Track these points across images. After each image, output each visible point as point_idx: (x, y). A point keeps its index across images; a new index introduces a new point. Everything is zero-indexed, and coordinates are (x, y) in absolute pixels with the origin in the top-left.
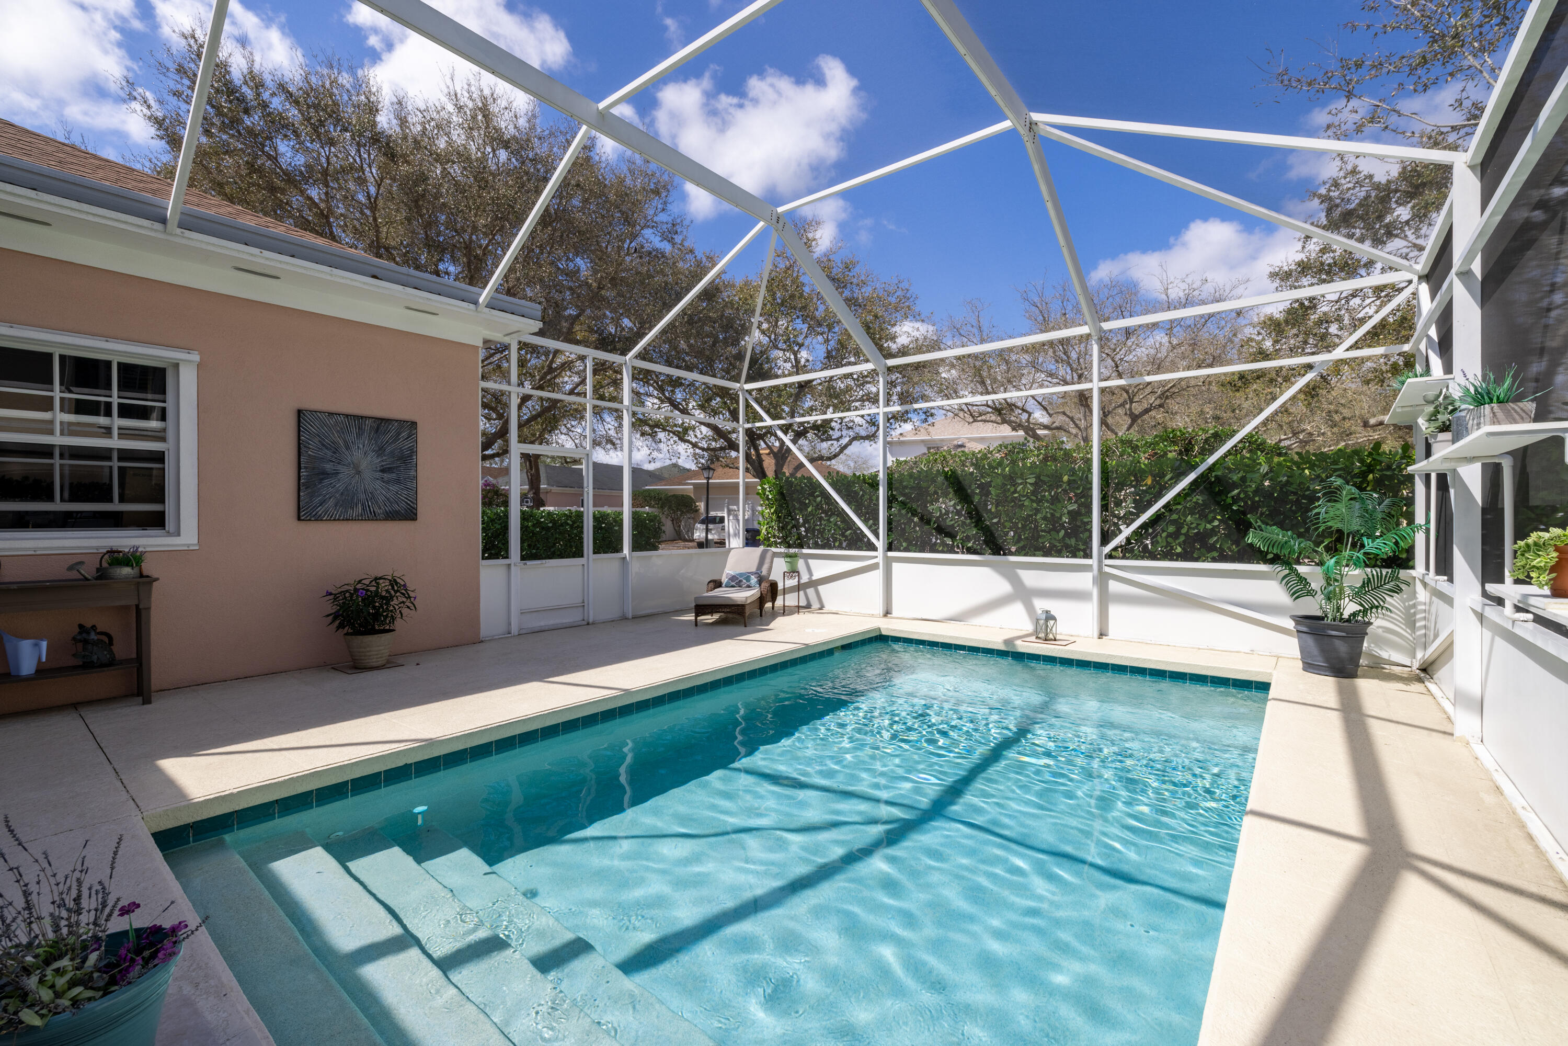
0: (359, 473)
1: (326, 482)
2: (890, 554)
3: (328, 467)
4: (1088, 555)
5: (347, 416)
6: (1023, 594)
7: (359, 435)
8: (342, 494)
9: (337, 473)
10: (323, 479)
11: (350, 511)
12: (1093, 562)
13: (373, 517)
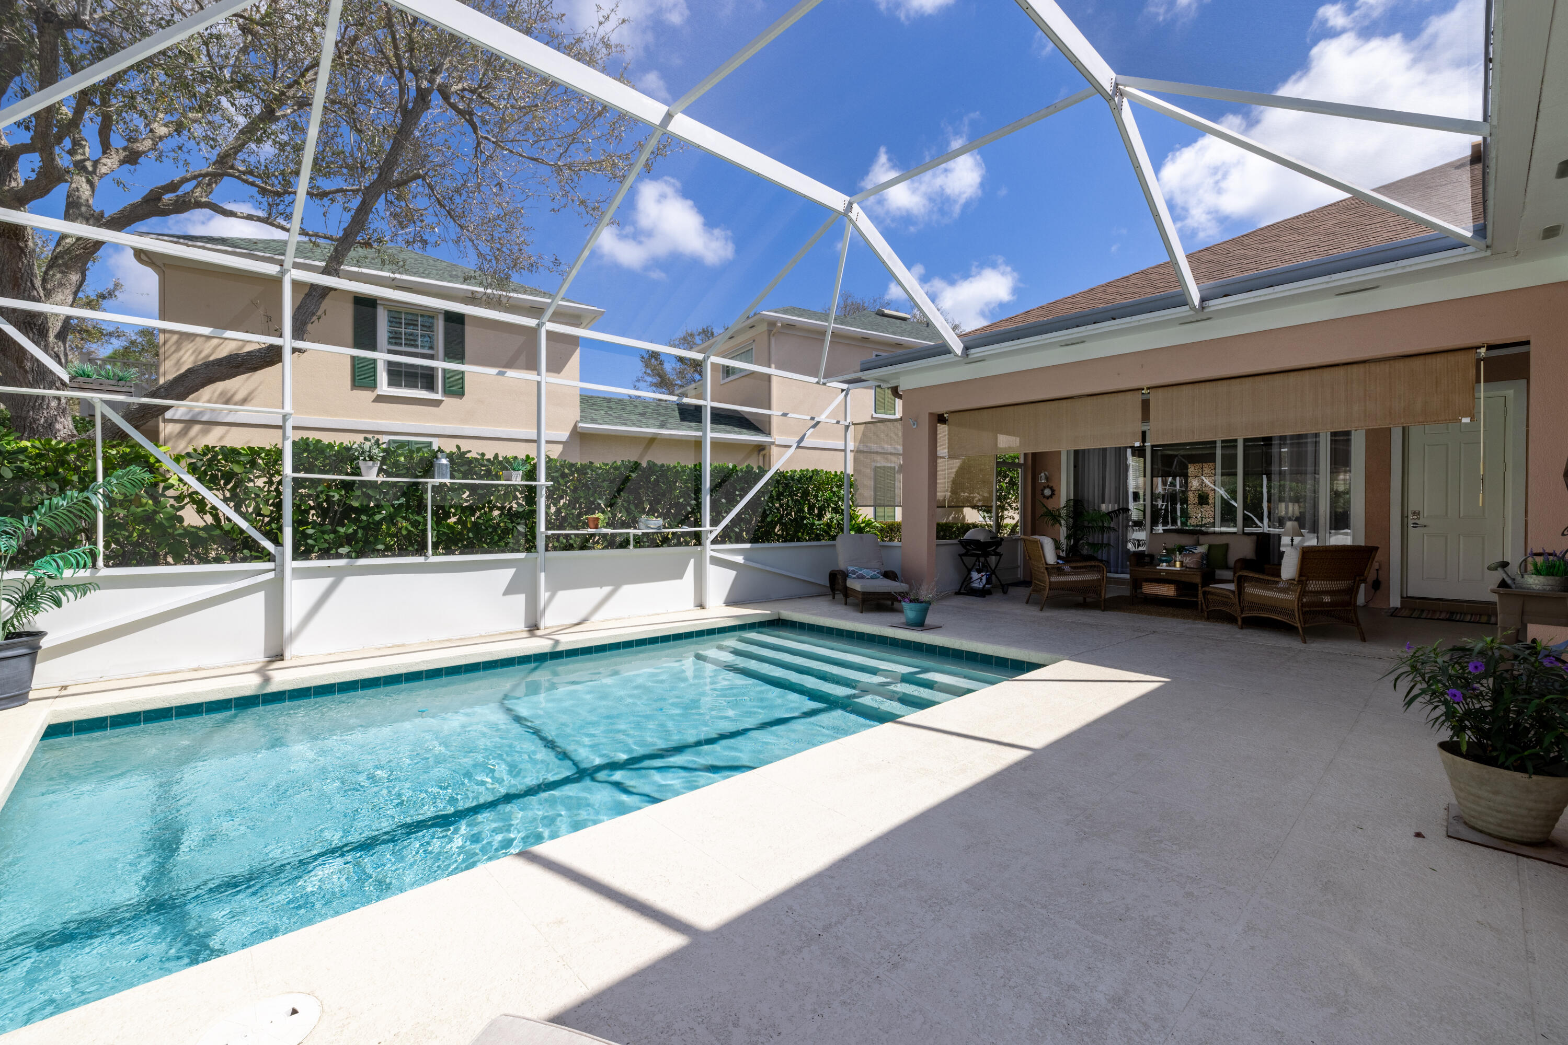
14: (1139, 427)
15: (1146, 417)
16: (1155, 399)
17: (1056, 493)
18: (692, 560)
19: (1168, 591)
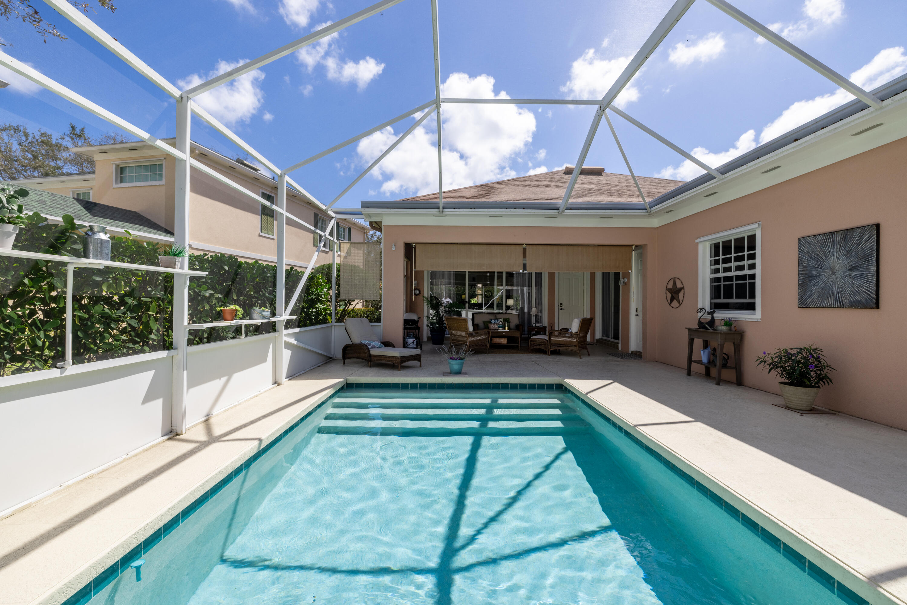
0: (834, 273)
1: (813, 282)
3: (814, 272)
5: (824, 234)
7: (833, 246)
8: (822, 289)
9: (819, 275)
11: (826, 301)
13: (841, 305)
14: (521, 261)
15: (524, 257)
16: (529, 250)
17: (421, 292)
18: (271, 344)
19: (504, 341)
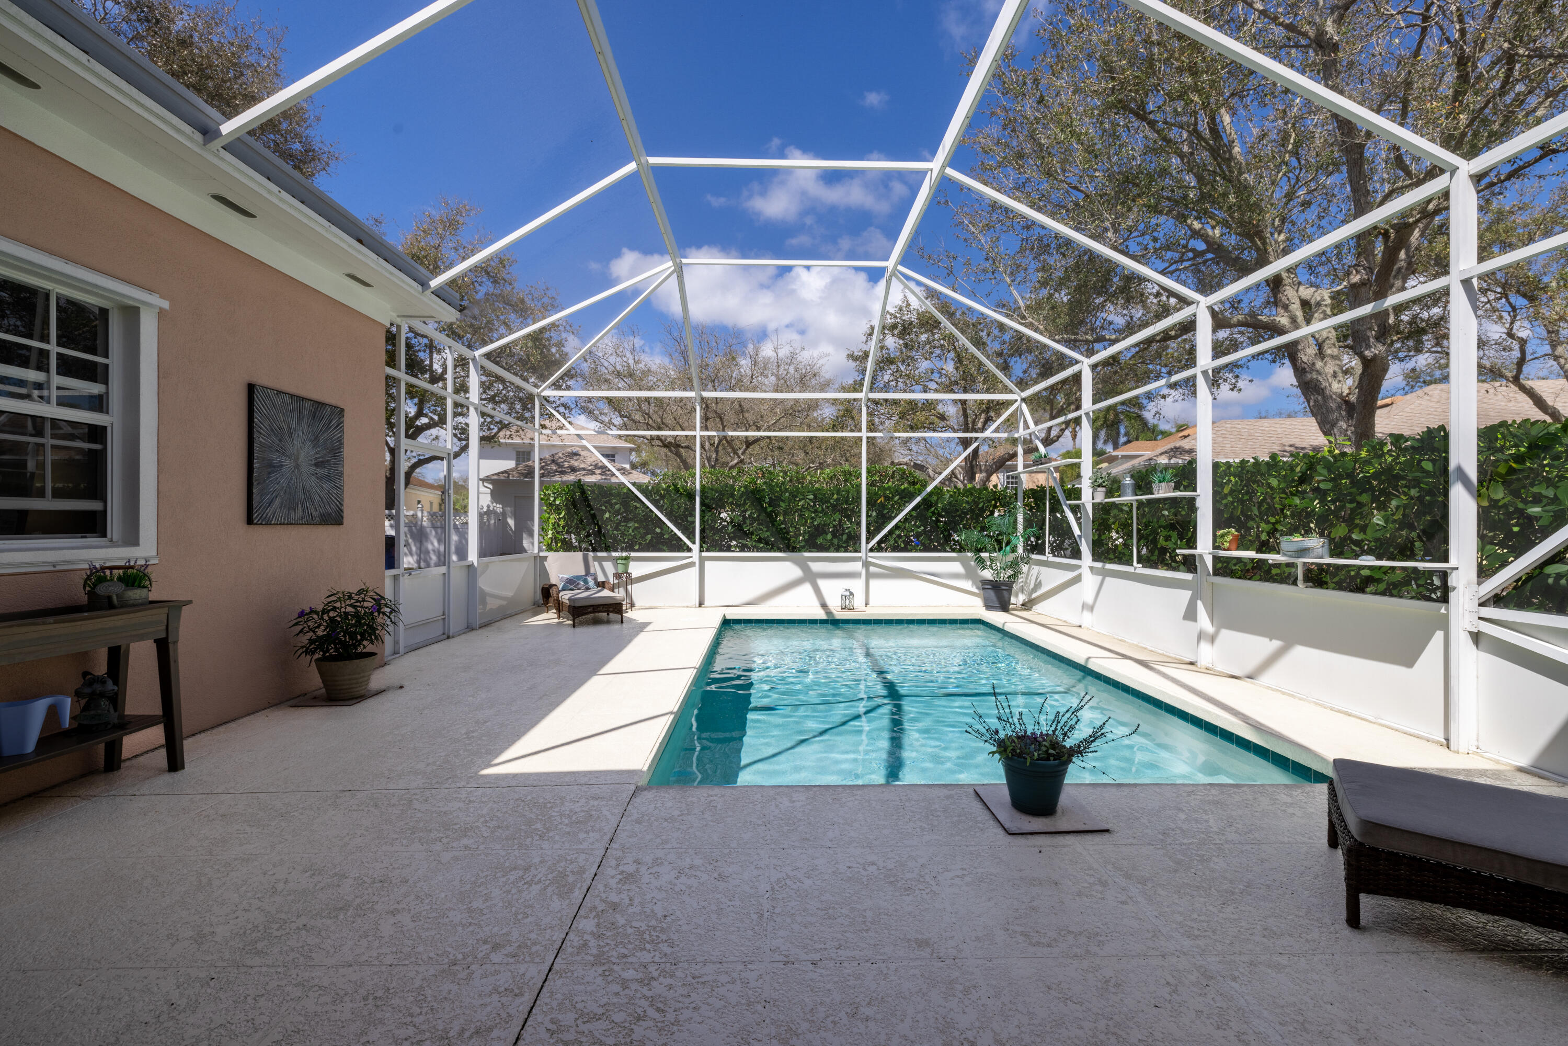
0: (298, 466)
1: (273, 476)
2: (704, 554)
3: (275, 458)
4: (857, 550)
5: (292, 396)
6: (811, 577)
7: (300, 420)
8: (285, 492)
9: (281, 466)
10: (269, 473)
11: (293, 514)
12: (862, 555)
13: (311, 520)
